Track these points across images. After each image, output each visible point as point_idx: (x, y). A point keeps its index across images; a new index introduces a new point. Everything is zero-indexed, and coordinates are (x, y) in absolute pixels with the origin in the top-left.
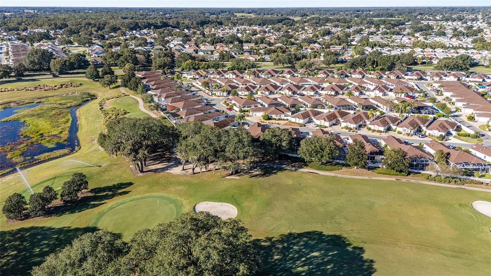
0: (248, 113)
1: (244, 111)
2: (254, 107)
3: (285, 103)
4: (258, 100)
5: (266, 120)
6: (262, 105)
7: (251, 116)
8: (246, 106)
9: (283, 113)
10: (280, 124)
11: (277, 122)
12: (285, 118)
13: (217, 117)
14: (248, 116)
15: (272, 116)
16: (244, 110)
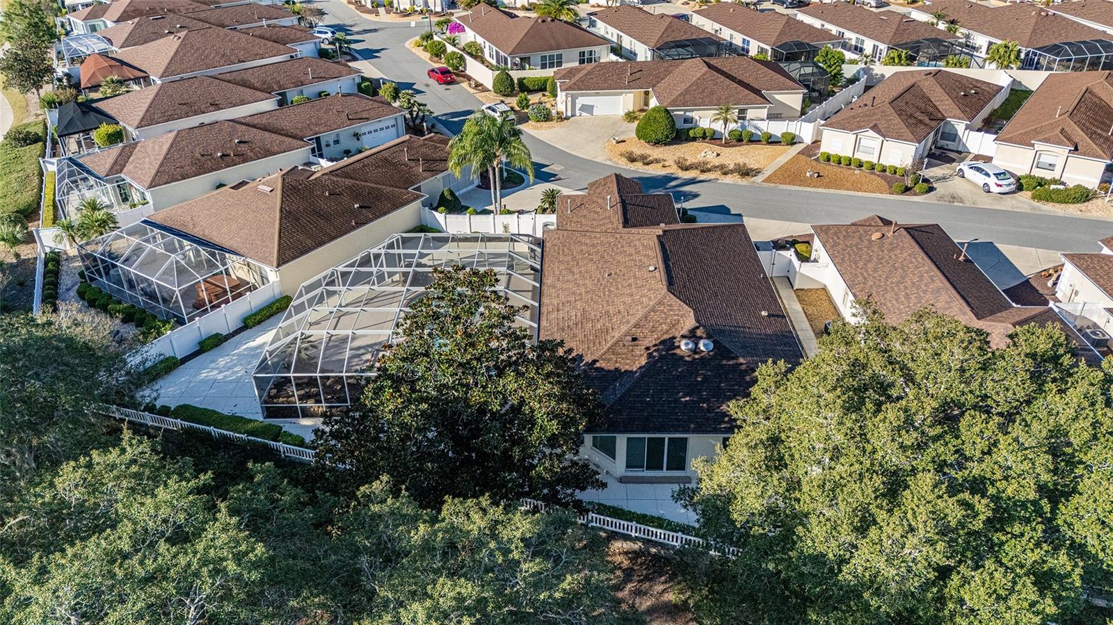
0: (547, 100)
1: (524, 87)
2: (577, 64)
3: (738, 39)
4: (593, 24)
5: (657, 143)
6: (617, 50)
7: (561, 118)
8: (536, 58)
9: (757, 92)
10: (757, 172)
11: (732, 157)
12: (777, 128)
13: (345, 132)
14: (547, 117)
15: (695, 115)
16: (521, 81)
